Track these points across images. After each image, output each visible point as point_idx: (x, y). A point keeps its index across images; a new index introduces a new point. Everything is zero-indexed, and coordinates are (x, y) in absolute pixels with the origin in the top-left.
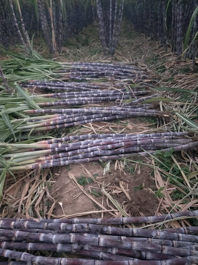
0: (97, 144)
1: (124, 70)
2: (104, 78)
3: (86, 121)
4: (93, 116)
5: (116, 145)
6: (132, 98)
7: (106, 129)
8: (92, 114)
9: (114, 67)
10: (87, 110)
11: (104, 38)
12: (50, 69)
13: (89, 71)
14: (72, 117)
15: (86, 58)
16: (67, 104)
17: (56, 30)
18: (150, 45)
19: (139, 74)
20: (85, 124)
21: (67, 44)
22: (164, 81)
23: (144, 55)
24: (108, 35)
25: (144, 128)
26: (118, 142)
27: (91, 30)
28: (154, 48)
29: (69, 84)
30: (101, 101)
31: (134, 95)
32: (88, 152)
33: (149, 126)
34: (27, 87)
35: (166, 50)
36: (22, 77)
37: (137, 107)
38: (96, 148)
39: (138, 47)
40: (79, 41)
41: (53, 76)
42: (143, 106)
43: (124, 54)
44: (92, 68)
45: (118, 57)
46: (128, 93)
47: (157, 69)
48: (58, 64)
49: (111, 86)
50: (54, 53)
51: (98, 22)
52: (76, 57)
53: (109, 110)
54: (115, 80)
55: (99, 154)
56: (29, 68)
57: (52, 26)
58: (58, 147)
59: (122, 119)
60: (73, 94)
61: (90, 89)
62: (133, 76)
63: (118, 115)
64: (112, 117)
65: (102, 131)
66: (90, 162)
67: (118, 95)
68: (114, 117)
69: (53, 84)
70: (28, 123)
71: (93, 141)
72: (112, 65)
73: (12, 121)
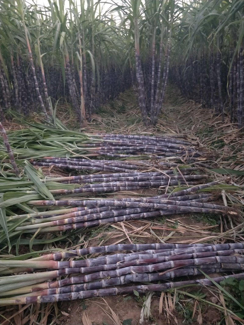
0: (130, 262)
1: (170, 145)
2: (143, 155)
3: (116, 218)
4: (127, 211)
5: (161, 266)
6: (182, 184)
7: (146, 233)
8: (125, 207)
9: (156, 141)
10: (119, 202)
11: (144, 105)
12: (75, 143)
13: (125, 145)
14: (97, 212)
15: (122, 128)
16: (91, 191)
17: (86, 96)
18: (202, 113)
19: (189, 151)
20: (114, 222)
21: (100, 112)
22: (224, 159)
23: (194, 126)
24: (150, 101)
25: (202, 232)
26: (165, 261)
27: (129, 96)
28: (207, 117)
29: (98, 163)
30: (138, 188)
31: (184, 179)
32: (115, 276)
33: (209, 230)
34: (42, 165)
35: (223, 120)
36: (37, 153)
37: (190, 198)
38: (130, 269)
39: (186, 115)
40: (114, 108)
41: (77, 151)
42: (199, 197)
43: (169, 124)
44: (127, 142)
45: (162, 128)
46: (176, 177)
47: (213, 143)
48: (85, 136)
49: (153, 166)
50: (82, 122)
51: (137, 86)
52: (110, 127)
53: (150, 202)
54: (159, 158)
55: (134, 281)
56: (47, 140)
57: (82, 91)
58: (70, 267)
59: (169, 216)
60: (102, 177)
61: (124, 169)
62: (182, 153)
63: (163, 210)
64: (154, 213)
65: (138, 236)
66: (118, 294)
67: (163, 179)
68: (157, 212)
69: (77, 162)
70: (33, 221)
71: (125, 258)
72: (153, 138)
73: (11, 218)
